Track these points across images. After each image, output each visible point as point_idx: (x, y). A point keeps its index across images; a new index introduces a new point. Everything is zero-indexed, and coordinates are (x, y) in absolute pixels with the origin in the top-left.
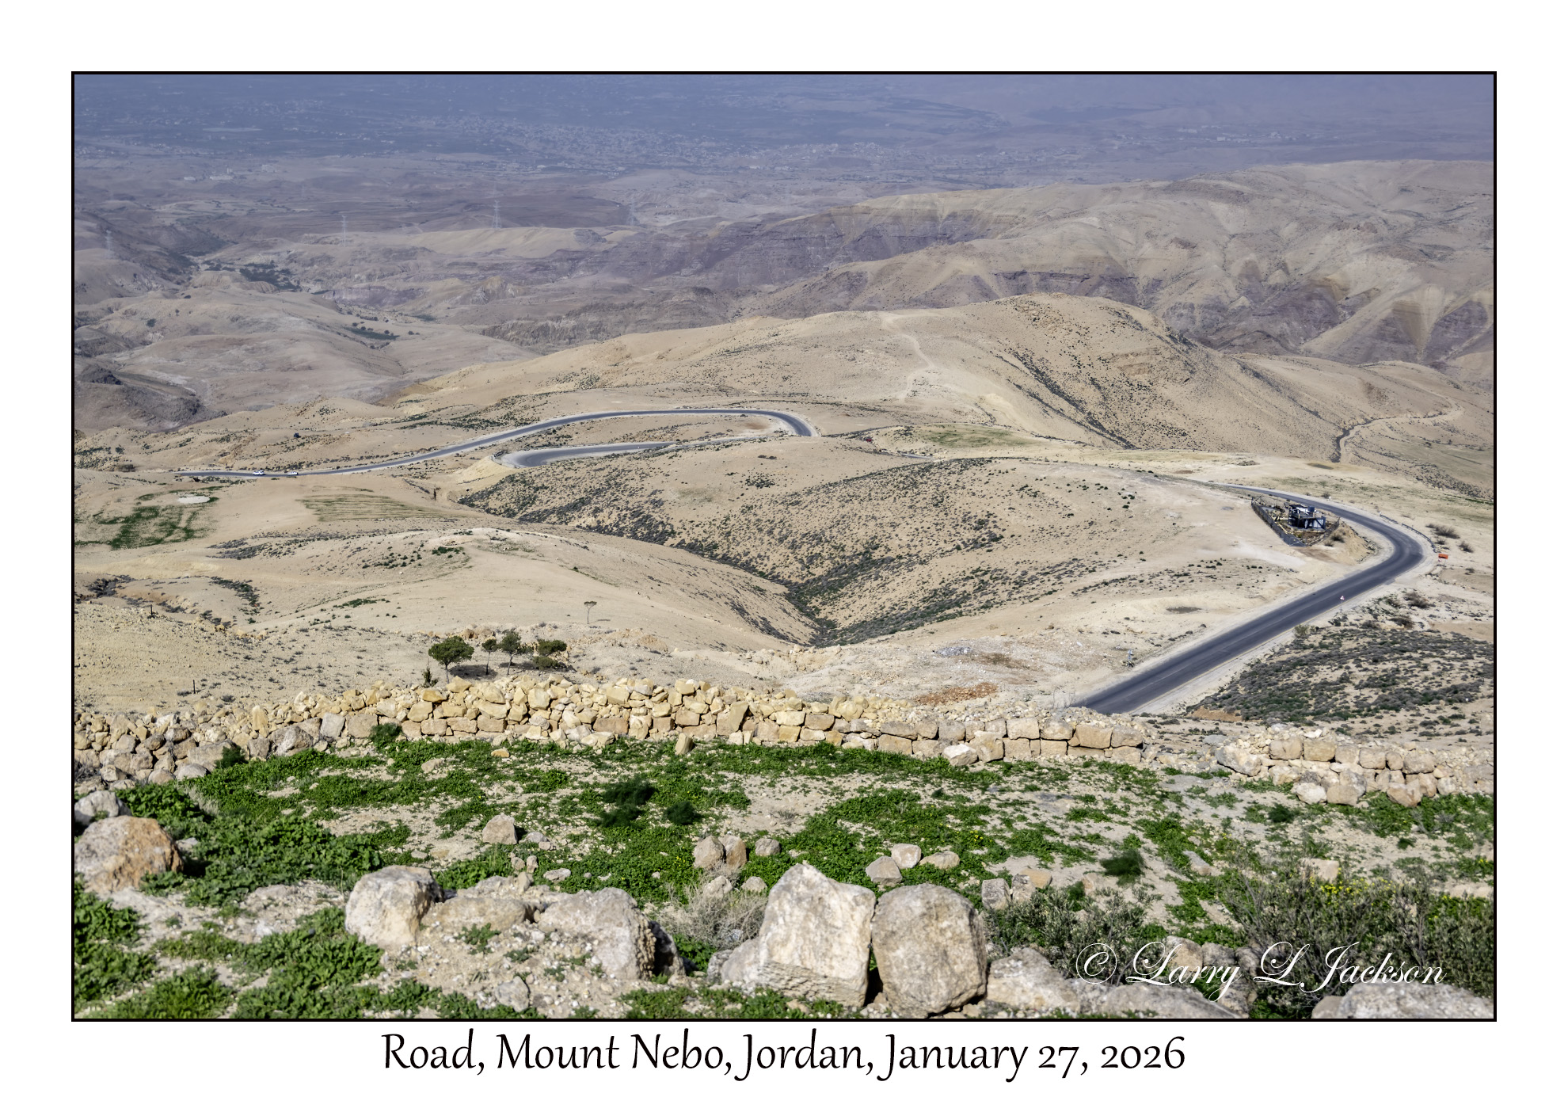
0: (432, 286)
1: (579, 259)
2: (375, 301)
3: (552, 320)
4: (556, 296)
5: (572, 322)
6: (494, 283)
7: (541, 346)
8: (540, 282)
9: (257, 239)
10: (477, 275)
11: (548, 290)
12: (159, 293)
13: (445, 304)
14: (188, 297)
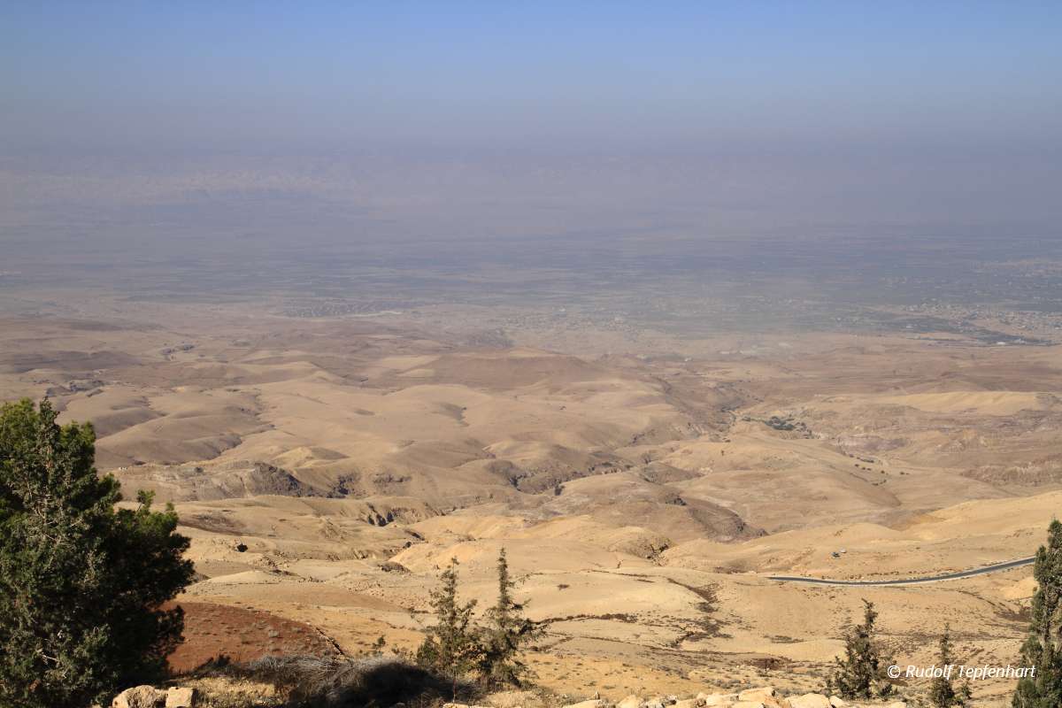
0: (917, 437)
1: (1042, 417)
2: (872, 447)
3: (1020, 466)
4: (1021, 447)
5: (1038, 469)
6: (969, 436)
7: (1011, 487)
8: (1006, 436)
9: (779, 397)
10: (953, 429)
11: (1014, 442)
12: (707, 438)
13: (929, 451)
14: (729, 441)
